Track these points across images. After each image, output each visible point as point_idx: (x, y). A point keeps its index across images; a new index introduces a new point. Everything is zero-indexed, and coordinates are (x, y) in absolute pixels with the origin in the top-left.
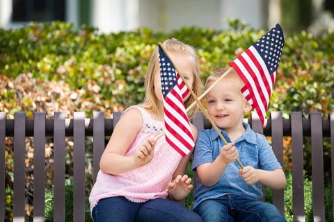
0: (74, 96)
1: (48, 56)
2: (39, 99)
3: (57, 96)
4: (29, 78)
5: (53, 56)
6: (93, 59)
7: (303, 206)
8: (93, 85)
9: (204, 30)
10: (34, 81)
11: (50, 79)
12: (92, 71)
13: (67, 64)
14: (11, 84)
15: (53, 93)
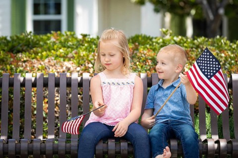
0: (78, 69)
1: (63, 48)
2: (59, 70)
3: (69, 69)
4: (52, 60)
5: (65, 49)
6: (88, 50)
7: (206, 124)
8: (88, 63)
9: (148, 36)
10: (55, 61)
11: (64, 61)
12: (88, 56)
13: (73, 52)
14: (42, 63)
15: (67, 67)
